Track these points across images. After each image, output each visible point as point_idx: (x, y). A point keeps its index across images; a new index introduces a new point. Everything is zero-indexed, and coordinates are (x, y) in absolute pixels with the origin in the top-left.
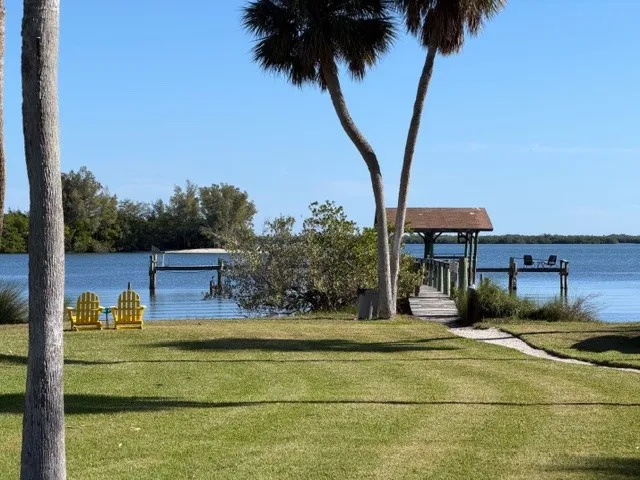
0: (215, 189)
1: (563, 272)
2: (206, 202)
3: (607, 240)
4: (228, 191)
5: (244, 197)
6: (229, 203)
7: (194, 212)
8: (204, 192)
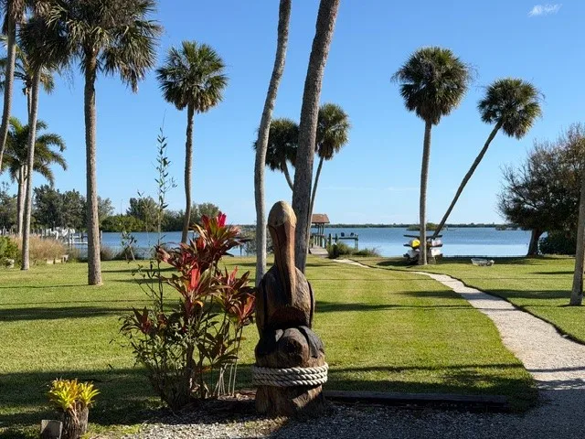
0: (205, 205)
1: (356, 239)
2: (201, 211)
3: (365, 226)
4: (210, 206)
5: (217, 208)
6: (211, 211)
7: (196, 215)
8: (200, 206)
